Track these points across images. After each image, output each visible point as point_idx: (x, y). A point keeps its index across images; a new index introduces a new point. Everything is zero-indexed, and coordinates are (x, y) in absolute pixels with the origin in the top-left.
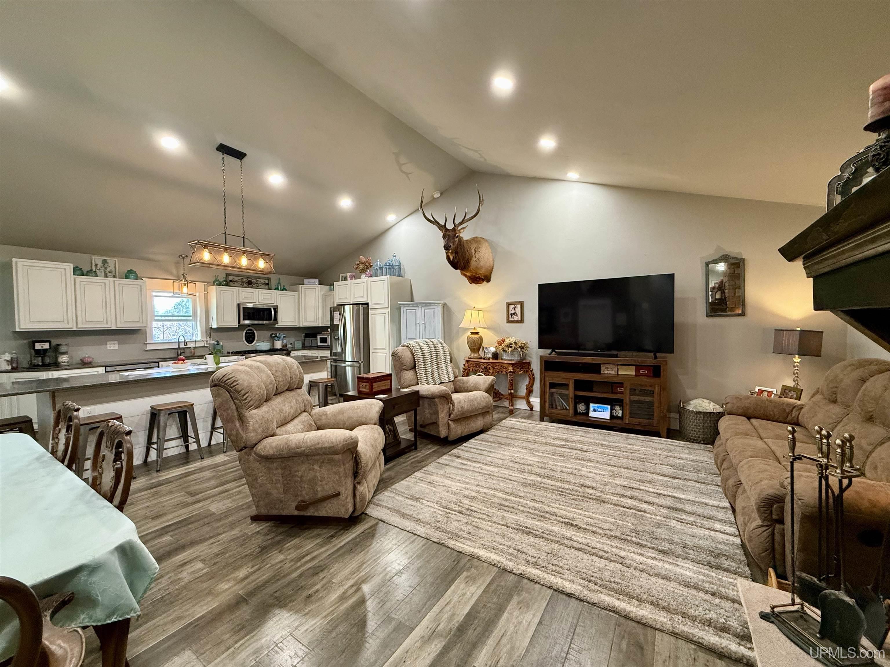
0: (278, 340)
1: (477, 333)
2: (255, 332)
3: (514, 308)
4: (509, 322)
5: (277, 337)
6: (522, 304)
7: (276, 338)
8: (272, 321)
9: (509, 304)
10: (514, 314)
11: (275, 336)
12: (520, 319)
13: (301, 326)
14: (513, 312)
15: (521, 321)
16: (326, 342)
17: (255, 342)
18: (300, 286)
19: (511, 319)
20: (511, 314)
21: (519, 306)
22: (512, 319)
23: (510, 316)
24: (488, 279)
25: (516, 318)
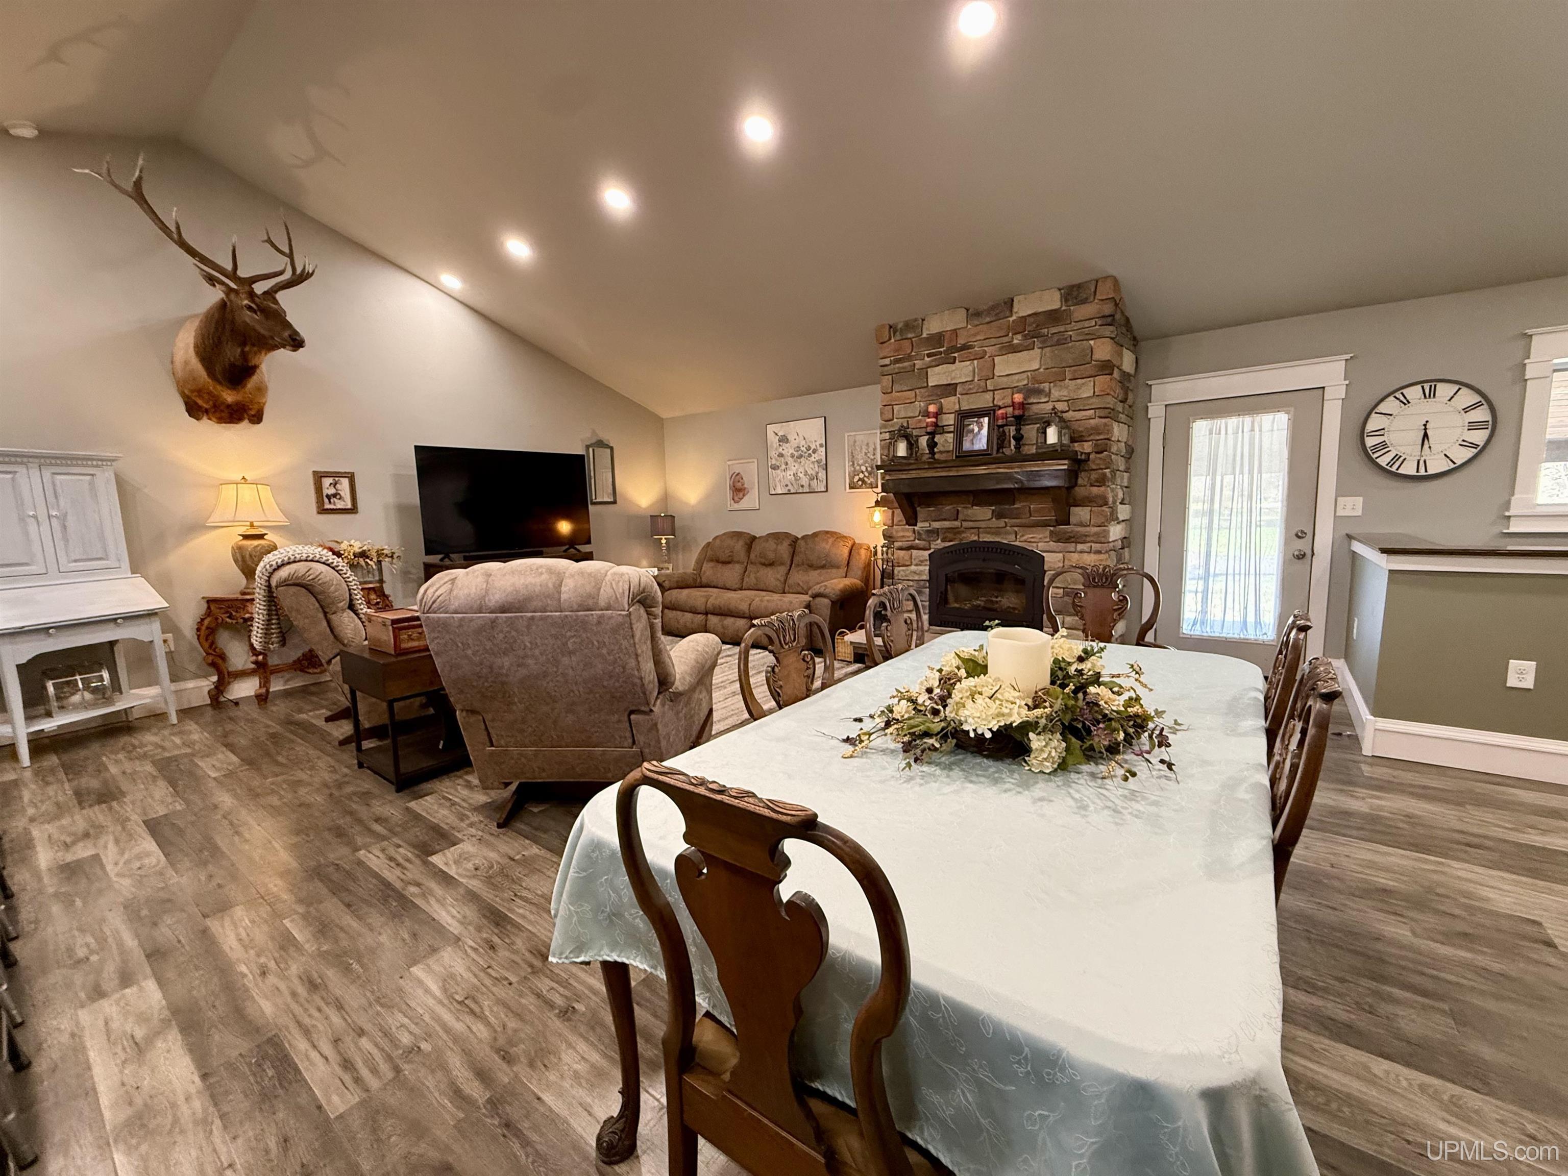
1: (261, 537)
3: (335, 485)
4: (322, 511)
6: (351, 477)
9: (319, 477)
10: (335, 496)
12: (349, 506)
14: (332, 491)
15: (353, 510)
19: (327, 506)
20: (328, 497)
21: (345, 482)
22: (332, 507)
23: (326, 500)
24: (257, 418)
25: (340, 505)
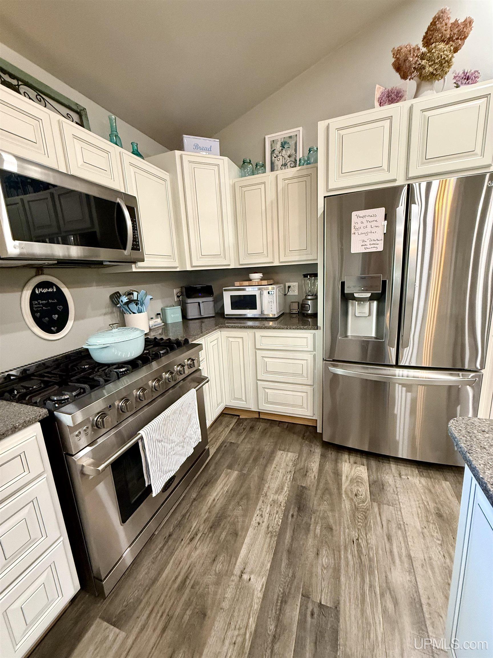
0: (140, 312)
2: (66, 291)
5: (136, 302)
7: (133, 306)
8: (127, 252)
11: (130, 301)
13: (189, 268)
16: (254, 307)
17: (70, 324)
18: (177, 153)
